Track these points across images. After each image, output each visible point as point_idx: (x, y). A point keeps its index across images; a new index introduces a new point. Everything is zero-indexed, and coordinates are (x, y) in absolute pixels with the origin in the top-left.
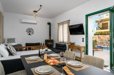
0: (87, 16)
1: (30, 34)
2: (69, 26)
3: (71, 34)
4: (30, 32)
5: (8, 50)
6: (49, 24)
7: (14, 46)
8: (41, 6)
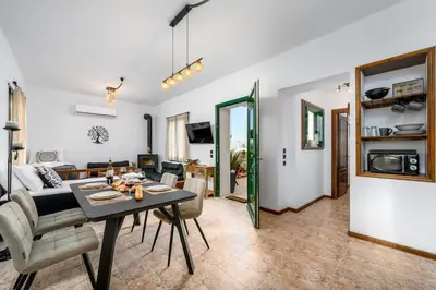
0: (219, 107)
1: (98, 142)
2: (187, 126)
3: (191, 142)
4: (98, 136)
5: (42, 177)
6: (148, 117)
7: (55, 169)
8: (122, 79)
